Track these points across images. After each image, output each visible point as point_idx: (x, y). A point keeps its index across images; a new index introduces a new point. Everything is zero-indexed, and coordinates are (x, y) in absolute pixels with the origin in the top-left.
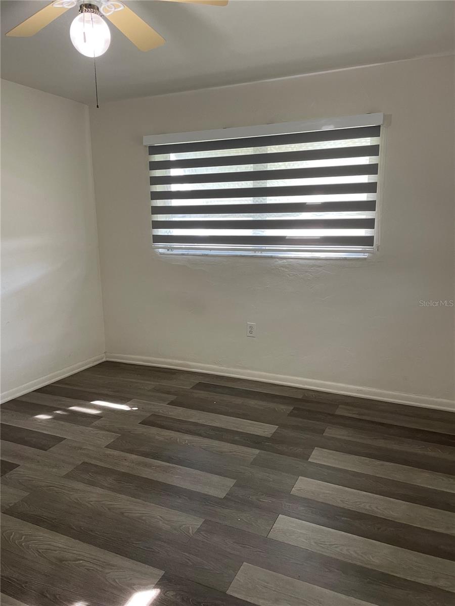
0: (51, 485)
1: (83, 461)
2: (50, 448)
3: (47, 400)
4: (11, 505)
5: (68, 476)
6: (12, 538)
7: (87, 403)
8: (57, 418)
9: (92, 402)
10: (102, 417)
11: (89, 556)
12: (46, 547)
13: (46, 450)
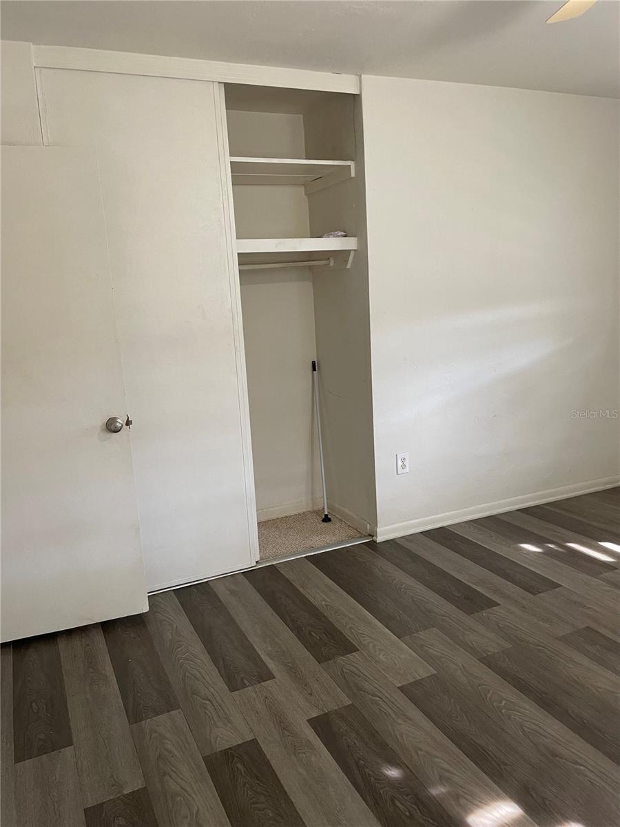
0: (541, 645)
1: (587, 625)
2: (540, 593)
3: (534, 525)
4: (489, 653)
5: (564, 639)
6: (490, 698)
7: (594, 543)
8: (549, 553)
9: (599, 543)
10: (616, 569)
11: (594, 764)
12: (533, 727)
13: (535, 595)
